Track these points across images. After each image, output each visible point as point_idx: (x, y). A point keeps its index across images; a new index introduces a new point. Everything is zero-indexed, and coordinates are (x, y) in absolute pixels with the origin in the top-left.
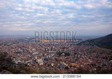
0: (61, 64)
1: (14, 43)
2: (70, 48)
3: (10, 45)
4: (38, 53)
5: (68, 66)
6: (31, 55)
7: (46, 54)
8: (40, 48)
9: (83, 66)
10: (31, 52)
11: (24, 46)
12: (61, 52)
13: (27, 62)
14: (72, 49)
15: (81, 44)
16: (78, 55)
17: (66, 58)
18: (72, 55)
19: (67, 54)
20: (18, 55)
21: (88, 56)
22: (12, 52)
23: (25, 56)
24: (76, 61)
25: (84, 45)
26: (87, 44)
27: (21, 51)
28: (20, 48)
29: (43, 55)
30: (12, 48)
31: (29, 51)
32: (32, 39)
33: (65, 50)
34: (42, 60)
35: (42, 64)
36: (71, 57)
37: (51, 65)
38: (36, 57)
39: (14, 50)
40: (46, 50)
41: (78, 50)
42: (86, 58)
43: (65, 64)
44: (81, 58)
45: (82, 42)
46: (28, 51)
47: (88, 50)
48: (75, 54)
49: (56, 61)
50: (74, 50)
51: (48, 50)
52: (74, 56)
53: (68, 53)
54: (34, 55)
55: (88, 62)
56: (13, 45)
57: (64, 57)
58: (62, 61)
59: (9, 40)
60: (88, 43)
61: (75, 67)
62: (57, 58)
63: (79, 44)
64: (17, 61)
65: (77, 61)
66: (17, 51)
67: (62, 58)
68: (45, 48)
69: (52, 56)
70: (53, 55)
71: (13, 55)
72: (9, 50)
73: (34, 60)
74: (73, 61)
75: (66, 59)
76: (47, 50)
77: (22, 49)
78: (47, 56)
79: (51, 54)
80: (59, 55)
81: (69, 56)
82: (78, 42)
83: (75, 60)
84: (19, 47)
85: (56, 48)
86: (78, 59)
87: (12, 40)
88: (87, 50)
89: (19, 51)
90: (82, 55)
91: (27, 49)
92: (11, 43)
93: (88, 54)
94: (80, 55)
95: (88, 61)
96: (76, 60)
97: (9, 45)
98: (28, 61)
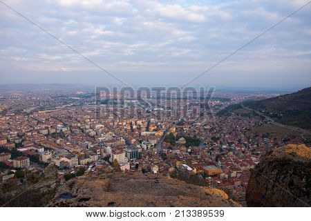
0: (178, 167)
1: (42, 109)
2: (199, 124)
3: (31, 113)
4: (114, 137)
5: (197, 174)
6: (93, 143)
7: (134, 140)
8: (116, 123)
9: (239, 175)
10: (93, 133)
11: (69, 117)
12: (175, 135)
13: (84, 161)
14: (205, 125)
15: (229, 112)
16: (221, 143)
17: (189, 150)
18: (205, 144)
19: (192, 141)
20: (58, 141)
21: (249, 148)
22: (38, 132)
23: (77, 144)
24: (217, 160)
25: (238, 115)
26: (247, 113)
27: (64, 129)
28: (61, 121)
29: (128, 143)
30: (39, 122)
31: (87, 131)
32: (90, 97)
33: (186, 128)
34: (126, 156)
35: (127, 167)
36: (203, 150)
37: (150, 170)
38: (109, 149)
39: (43, 126)
40: (132, 127)
41: (221, 130)
42: (243, 152)
43: (189, 169)
44: (231, 153)
45: (230, 107)
46: (83, 131)
47: (249, 130)
48: (215, 139)
49: (164, 159)
50: (210, 131)
51: (139, 129)
52: (212, 145)
53: (195, 136)
54: (102, 142)
55: (251, 163)
56: (40, 112)
57: (184, 148)
58: (179, 160)
59: (27, 98)
60: (247, 110)
61: (216, 175)
62: (165, 151)
63: (223, 113)
64: (59, 159)
65: (221, 160)
66: (54, 131)
67: (178, 152)
68: (131, 124)
69: (152, 146)
70: (153, 142)
71: (45, 143)
72: (31, 127)
73: (104, 155)
74: (210, 160)
75: (190, 153)
76: (134, 127)
77: (65, 125)
78: (139, 146)
79: (148, 141)
80: (169, 144)
81: (197, 145)
82: (221, 106)
83: (214, 158)
84: (57, 119)
85: (159, 124)
86: (223, 154)
87: (34, 98)
88: (246, 129)
89: (58, 131)
90: (232, 143)
91: (79, 125)
92: (32, 109)
93: (249, 143)
94: (228, 143)
95: (251, 160)
96: (218, 157)
97: (28, 114)
98: (87, 160)
